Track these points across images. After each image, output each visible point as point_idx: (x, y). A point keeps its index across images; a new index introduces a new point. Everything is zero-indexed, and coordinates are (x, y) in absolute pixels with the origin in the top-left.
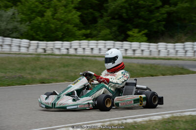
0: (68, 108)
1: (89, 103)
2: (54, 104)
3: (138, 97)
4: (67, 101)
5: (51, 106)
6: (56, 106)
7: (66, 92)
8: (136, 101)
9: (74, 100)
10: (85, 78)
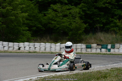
0: (56, 70)
1: (66, 68)
2: (49, 69)
3: (83, 64)
4: (56, 67)
5: (48, 70)
6: (50, 70)
7: (53, 63)
8: (83, 66)
9: (58, 67)
10: (59, 56)
